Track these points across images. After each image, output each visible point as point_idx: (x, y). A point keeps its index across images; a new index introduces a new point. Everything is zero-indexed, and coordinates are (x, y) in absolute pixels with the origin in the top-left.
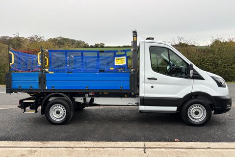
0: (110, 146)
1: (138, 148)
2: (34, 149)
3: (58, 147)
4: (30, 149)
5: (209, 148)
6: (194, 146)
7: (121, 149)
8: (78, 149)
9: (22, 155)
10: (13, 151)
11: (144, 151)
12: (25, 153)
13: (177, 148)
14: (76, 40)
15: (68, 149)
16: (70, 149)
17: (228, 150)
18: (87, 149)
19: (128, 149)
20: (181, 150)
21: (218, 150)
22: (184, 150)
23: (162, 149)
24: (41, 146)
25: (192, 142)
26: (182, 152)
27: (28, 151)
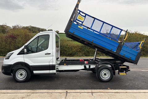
0: (73, 92)
1: (88, 93)
2: (29, 94)
3: (43, 93)
4: (26, 94)
5: (126, 92)
6: (119, 92)
7: (79, 93)
8: (54, 94)
9: (23, 97)
10: (17, 95)
11: (92, 94)
12: (24, 96)
13: (109, 93)
14: (41, 28)
15: (49, 94)
16: (50, 94)
17: (137, 93)
18: (60, 94)
19: (83, 93)
20: (112, 93)
21: (131, 94)
22: (113, 94)
23: (102, 93)
24: (32, 92)
25: (117, 89)
26: (112, 95)
27: (26, 95)
